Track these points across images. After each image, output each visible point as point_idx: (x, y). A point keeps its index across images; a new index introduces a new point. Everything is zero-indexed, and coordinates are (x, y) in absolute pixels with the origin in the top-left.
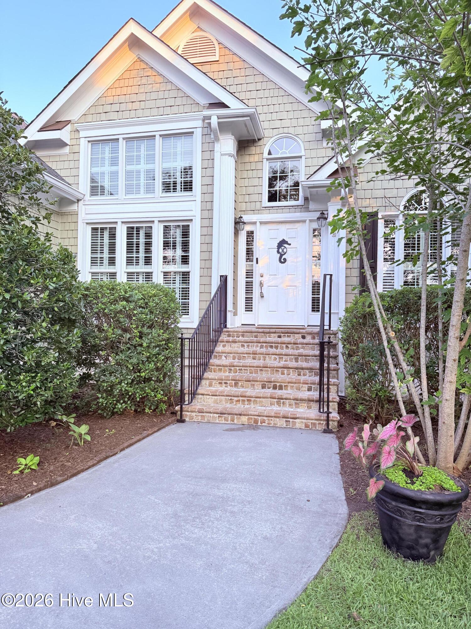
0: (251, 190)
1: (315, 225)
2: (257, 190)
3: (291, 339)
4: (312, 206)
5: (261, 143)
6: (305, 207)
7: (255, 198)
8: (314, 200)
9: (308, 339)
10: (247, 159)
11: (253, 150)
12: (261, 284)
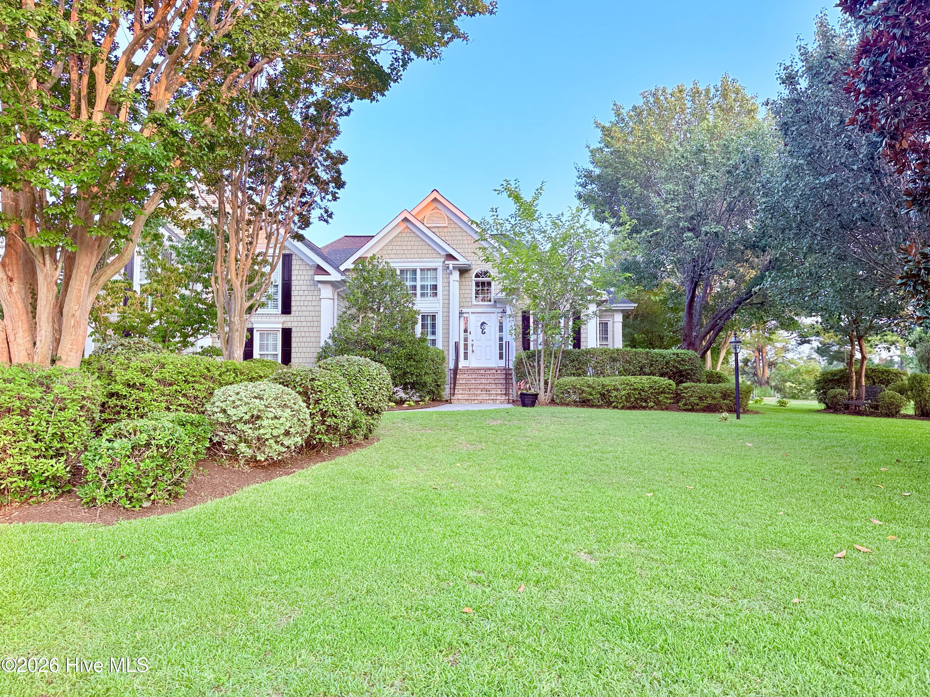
0: (466, 296)
1: (500, 315)
2: (469, 296)
3: (491, 372)
4: (498, 305)
5: (471, 272)
6: (495, 306)
7: (469, 300)
8: (499, 302)
9: (499, 372)
10: (463, 279)
11: (467, 275)
12: (472, 345)
